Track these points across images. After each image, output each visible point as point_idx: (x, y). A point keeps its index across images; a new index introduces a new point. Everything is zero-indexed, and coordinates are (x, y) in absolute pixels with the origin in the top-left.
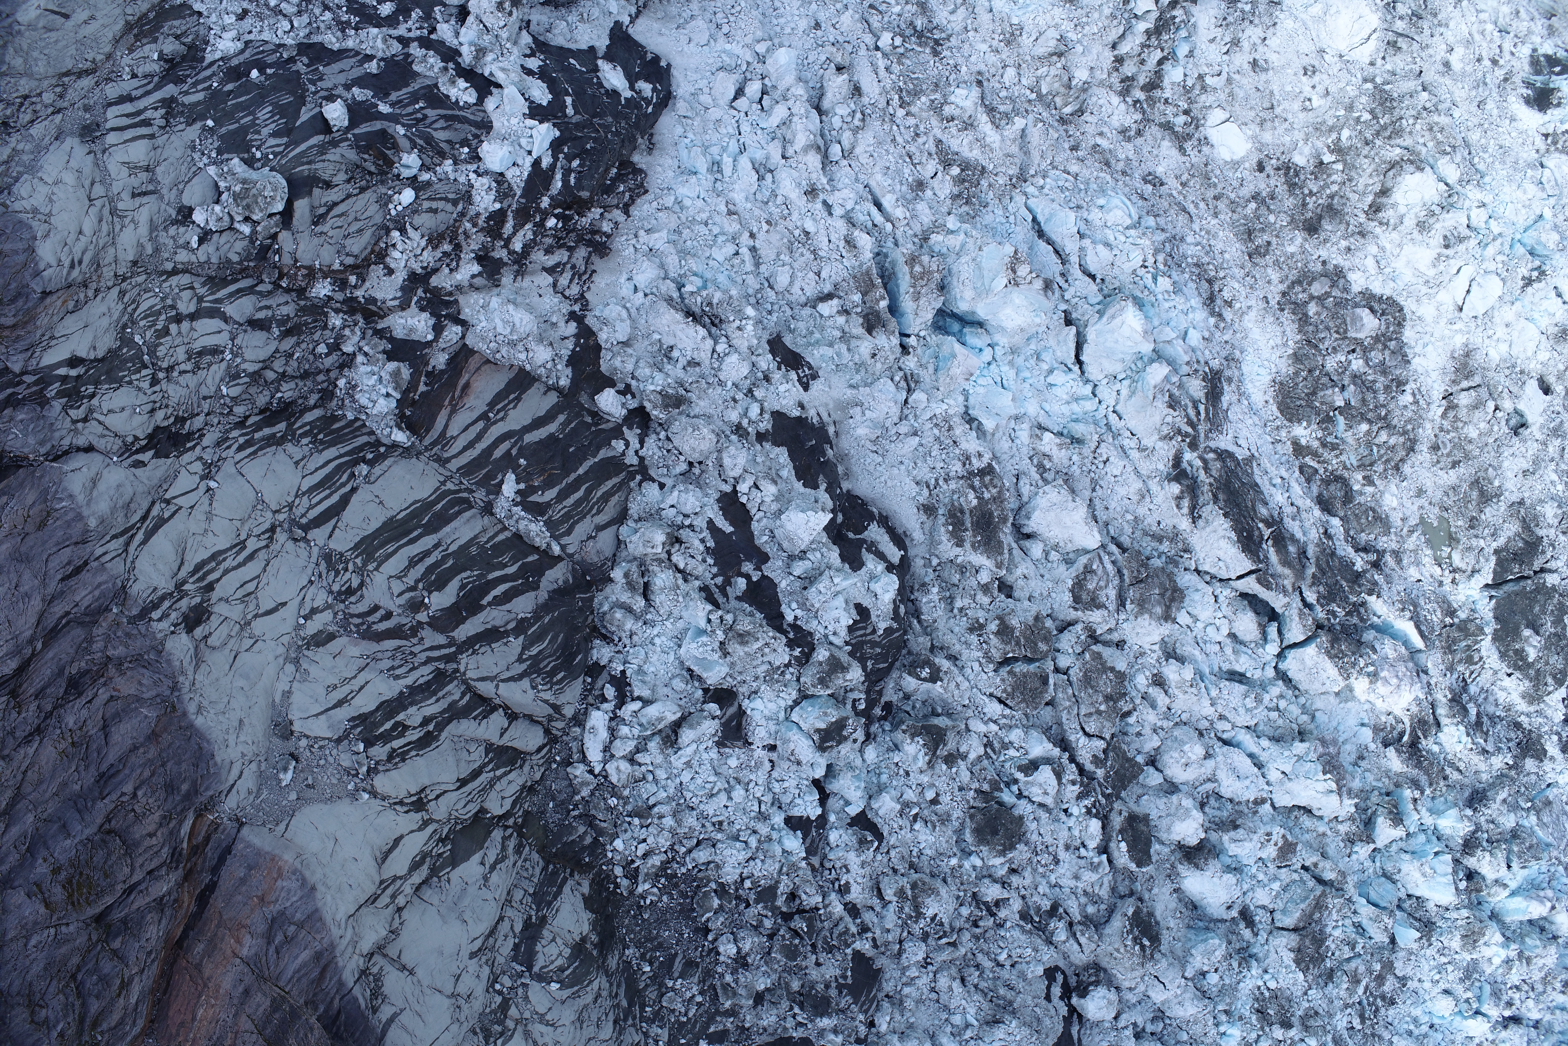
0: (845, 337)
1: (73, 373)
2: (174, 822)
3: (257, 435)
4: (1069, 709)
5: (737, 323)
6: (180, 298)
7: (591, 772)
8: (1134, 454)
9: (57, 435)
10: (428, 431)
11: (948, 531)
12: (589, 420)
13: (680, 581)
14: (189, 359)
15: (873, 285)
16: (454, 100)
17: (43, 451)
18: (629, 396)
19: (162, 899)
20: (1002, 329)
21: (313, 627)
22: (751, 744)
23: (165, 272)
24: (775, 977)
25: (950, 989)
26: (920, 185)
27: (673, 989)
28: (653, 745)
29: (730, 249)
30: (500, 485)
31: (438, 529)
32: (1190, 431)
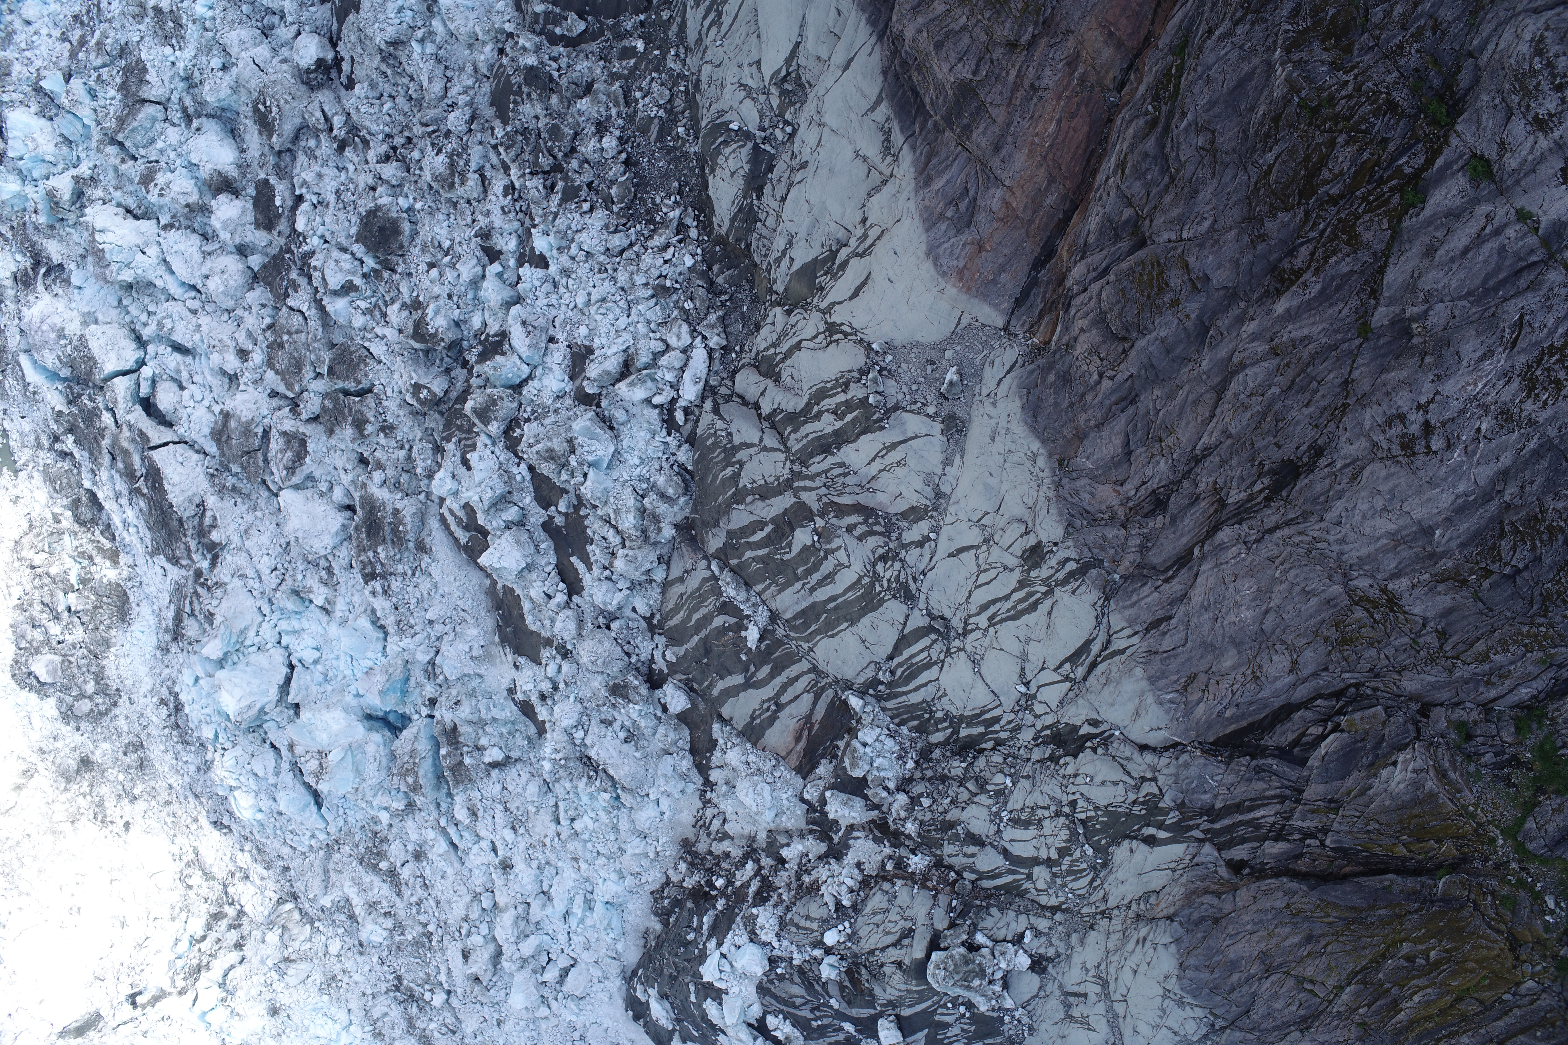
0: (480, 724)
2: (1064, 341)
3: (981, 729)
4: (315, 339)
5: (558, 757)
6: (1047, 882)
7: (705, 338)
8: (250, 573)
9: (1172, 770)
10: (832, 702)
11: (404, 525)
12: (695, 686)
13: (612, 516)
14: (1040, 820)
15: (452, 770)
16: (788, 1022)
17: (1187, 757)
18: (662, 702)
19: (1082, 258)
20: (346, 710)
21: (923, 527)
22: (569, 346)
23: (1065, 911)
24: (573, 110)
25: (430, 80)
26: (418, 856)
27: (660, 106)
28: (644, 358)
29: (578, 825)
30: (761, 639)
31: (813, 605)
32: (199, 589)
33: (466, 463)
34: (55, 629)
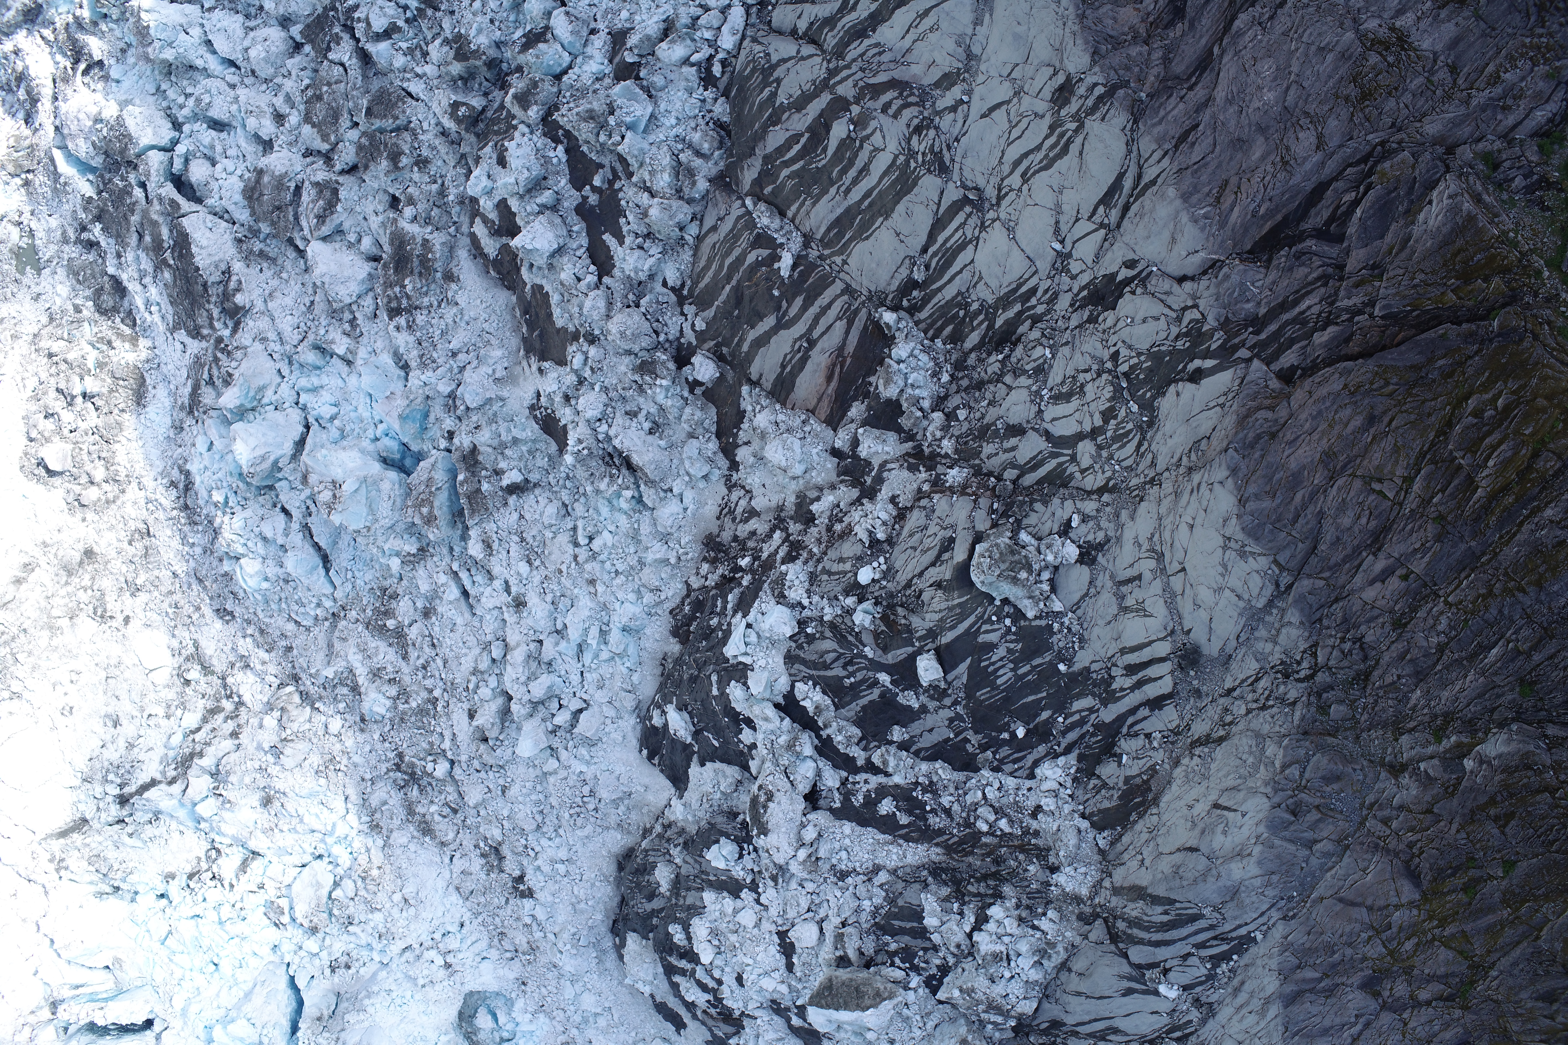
0: (500, 447)
1: (1197, 363)
3: (1018, 307)
4: (354, 87)
5: (581, 447)
6: (1092, 457)
8: (272, 336)
9: (1212, 290)
10: (865, 328)
11: (434, 255)
12: (725, 350)
13: (648, 179)
14: (1082, 386)
15: (468, 497)
16: (818, 688)
17: (1225, 270)
18: (691, 379)
20: (362, 451)
21: (956, 92)
22: (608, 33)
23: (1111, 491)
26: (427, 613)
28: (684, 21)
29: (596, 545)
30: (794, 267)
31: (848, 210)
32: (219, 355)
33: (502, 162)
34: (67, 416)
